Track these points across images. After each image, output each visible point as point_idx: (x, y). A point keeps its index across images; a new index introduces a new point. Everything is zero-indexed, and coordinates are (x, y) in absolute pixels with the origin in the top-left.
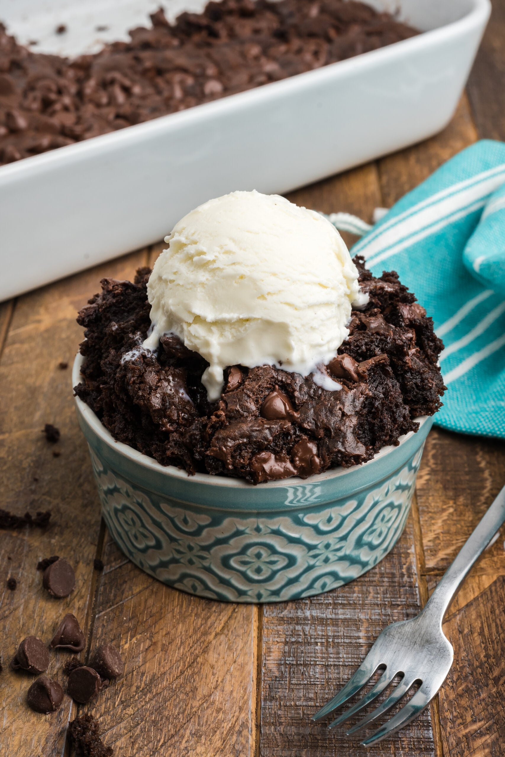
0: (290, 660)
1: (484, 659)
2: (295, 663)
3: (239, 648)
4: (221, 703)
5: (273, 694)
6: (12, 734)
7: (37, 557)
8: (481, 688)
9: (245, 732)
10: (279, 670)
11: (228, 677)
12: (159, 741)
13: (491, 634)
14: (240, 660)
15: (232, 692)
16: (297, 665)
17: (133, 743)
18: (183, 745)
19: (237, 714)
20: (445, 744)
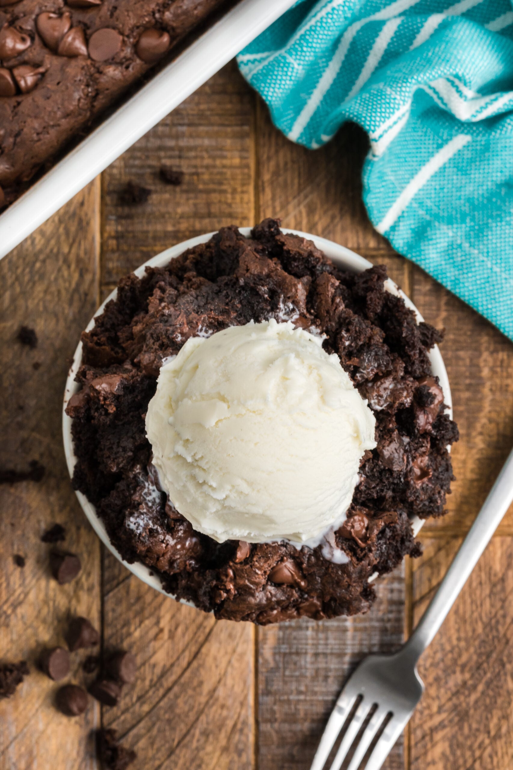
0: (284, 648)
1: (455, 642)
2: (287, 651)
3: (238, 635)
4: (224, 699)
5: (269, 688)
6: (49, 738)
7: (39, 522)
8: (449, 675)
9: (246, 731)
10: (275, 660)
11: (229, 670)
12: (173, 740)
13: (465, 612)
14: (239, 650)
15: (233, 686)
16: (291, 654)
17: (152, 744)
18: (195, 744)
19: (238, 710)
20: (413, 737)
